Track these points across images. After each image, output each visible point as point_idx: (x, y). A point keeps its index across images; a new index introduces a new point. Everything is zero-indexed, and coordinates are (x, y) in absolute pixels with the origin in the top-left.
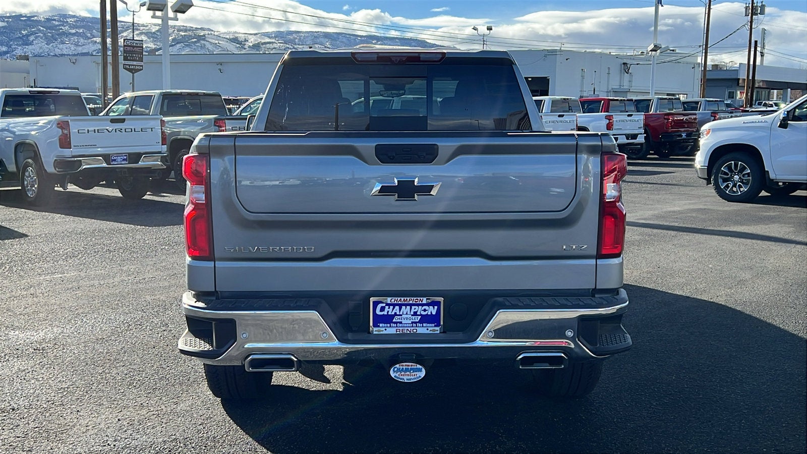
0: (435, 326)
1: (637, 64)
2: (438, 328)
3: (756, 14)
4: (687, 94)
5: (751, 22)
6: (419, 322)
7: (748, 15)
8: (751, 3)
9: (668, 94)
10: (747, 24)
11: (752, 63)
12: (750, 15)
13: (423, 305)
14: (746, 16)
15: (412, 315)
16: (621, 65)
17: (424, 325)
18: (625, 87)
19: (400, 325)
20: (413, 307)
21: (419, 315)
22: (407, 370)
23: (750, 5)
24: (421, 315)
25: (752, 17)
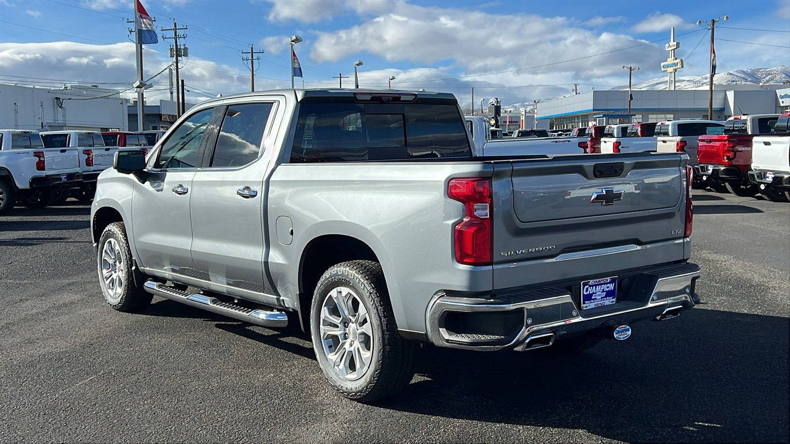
0: (613, 298)
1: (69, 99)
2: (614, 300)
3: (181, 56)
4: (119, 129)
5: (177, 63)
6: (606, 297)
7: (173, 57)
8: (174, 45)
9: (101, 128)
10: (173, 65)
11: (181, 101)
12: (175, 56)
13: (607, 283)
14: (171, 57)
15: (602, 292)
16: (53, 99)
17: (608, 298)
18: (59, 122)
19: (596, 301)
20: (602, 286)
21: (605, 292)
22: (622, 331)
23: (174, 47)
24: (606, 291)
25: (177, 58)
